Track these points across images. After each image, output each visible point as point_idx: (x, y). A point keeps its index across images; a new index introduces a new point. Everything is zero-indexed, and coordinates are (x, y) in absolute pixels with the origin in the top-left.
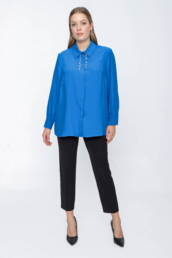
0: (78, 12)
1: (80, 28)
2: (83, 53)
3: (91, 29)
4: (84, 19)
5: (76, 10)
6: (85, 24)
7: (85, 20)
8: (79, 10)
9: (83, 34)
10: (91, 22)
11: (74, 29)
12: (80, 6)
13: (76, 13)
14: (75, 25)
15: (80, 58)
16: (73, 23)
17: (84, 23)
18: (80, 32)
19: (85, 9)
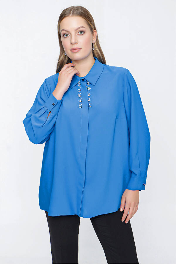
0: (71, 14)
1: (75, 40)
2: (83, 80)
3: (95, 41)
4: (81, 26)
5: (68, 12)
6: (83, 33)
7: (83, 27)
8: (74, 12)
9: (81, 49)
10: (93, 29)
11: (66, 42)
12: (76, 4)
13: (68, 16)
14: (67, 35)
15: (80, 88)
16: (64, 32)
17: (81, 32)
18: (75, 46)
19: (82, 8)
